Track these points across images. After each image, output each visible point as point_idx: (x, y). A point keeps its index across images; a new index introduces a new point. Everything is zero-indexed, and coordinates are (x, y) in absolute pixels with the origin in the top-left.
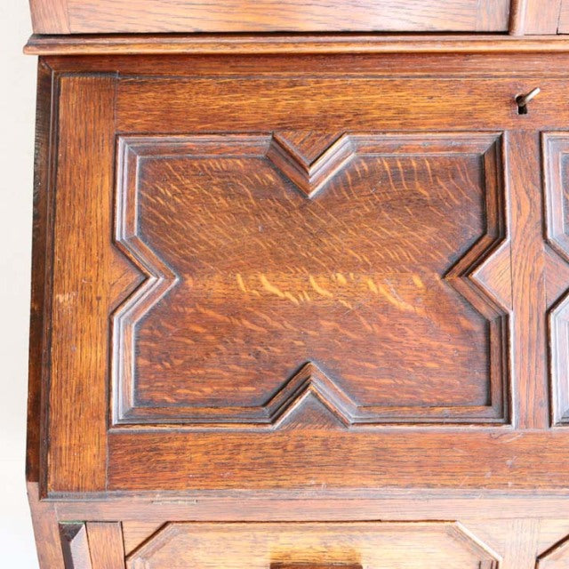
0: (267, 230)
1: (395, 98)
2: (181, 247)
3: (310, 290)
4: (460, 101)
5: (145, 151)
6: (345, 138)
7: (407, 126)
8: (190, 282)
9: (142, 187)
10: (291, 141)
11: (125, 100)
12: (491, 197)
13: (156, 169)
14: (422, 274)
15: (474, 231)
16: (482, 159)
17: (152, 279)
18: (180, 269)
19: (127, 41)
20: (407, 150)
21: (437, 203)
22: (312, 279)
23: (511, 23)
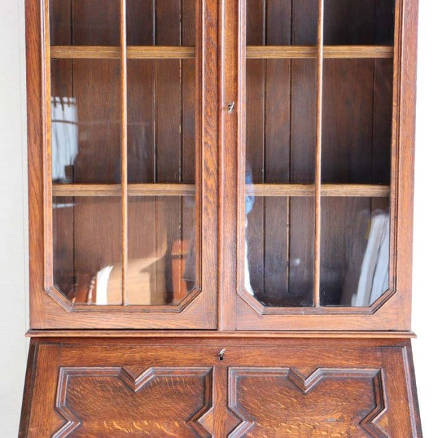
0: (117, 404)
1: (171, 354)
2: (83, 411)
3: (133, 427)
4: (197, 355)
5: (70, 373)
6: (151, 368)
7: (175, 364)
8: (85, 424)
9: (68, 387)
10: (129, 369)
11: (64, 353)
12: (207, 391)
13: (74, 379)
14: (179, 422)
15: (200, 405)
16: (204, 378)
17: (69, 422)
18: (81, 419)
19: (66, 332)
20: (175, 374)
21: (186, 394)
22: (134, 423)
23: (217, 325)
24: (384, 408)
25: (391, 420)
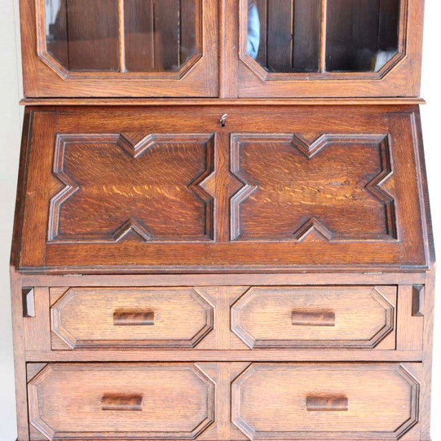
0: (117, 170)
1: (171, 121)
2: (81, 176)
3: (133, 192)
4: (198, 122)
5: (67, 140)
6: (150, 135)
7: (175, 131)
8: (83, 189)
9: (65, 154)
10: (127, 136)
11: (60, 121)
12: (209, 158)
13: (72, 146)
14: (179, 186)
15: (201, 170)
16: (206, 144)
17: (68, 187)
18: (79, 184)
19: (62, 100)
20: (175, 140)
21: (187, 160)
22: (134, 188)
23: (219, 93)
24: (391, 171)
25: (397, 182)
